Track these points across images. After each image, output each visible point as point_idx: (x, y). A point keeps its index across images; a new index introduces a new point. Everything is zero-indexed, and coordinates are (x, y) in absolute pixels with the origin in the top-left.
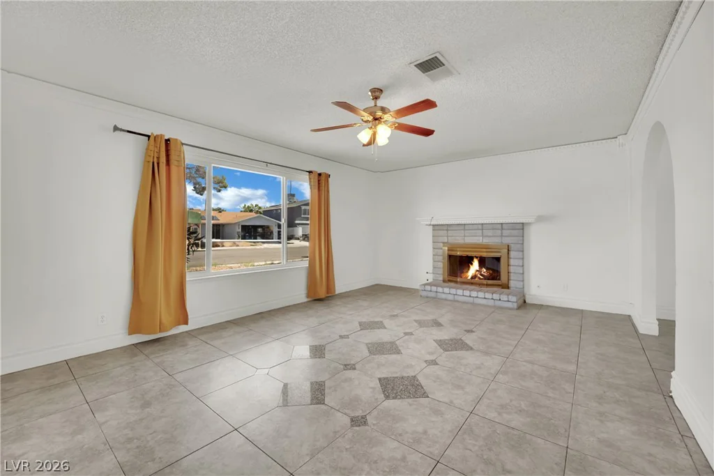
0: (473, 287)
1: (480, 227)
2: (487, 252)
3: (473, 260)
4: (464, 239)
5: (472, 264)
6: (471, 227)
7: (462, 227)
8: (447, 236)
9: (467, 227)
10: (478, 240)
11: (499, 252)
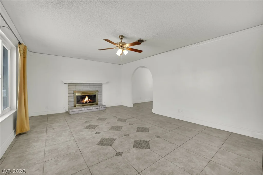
0: (88, 106)
1: (89, 85)
2: (93, 93)
3: (86, 97)
4: (83, 89)
5: (86, 98)
6: (86, 85)
7: (82, 85)
8: (76, 88)
9: (84, 85)
10: (88, 89)
11: (96, 93)
